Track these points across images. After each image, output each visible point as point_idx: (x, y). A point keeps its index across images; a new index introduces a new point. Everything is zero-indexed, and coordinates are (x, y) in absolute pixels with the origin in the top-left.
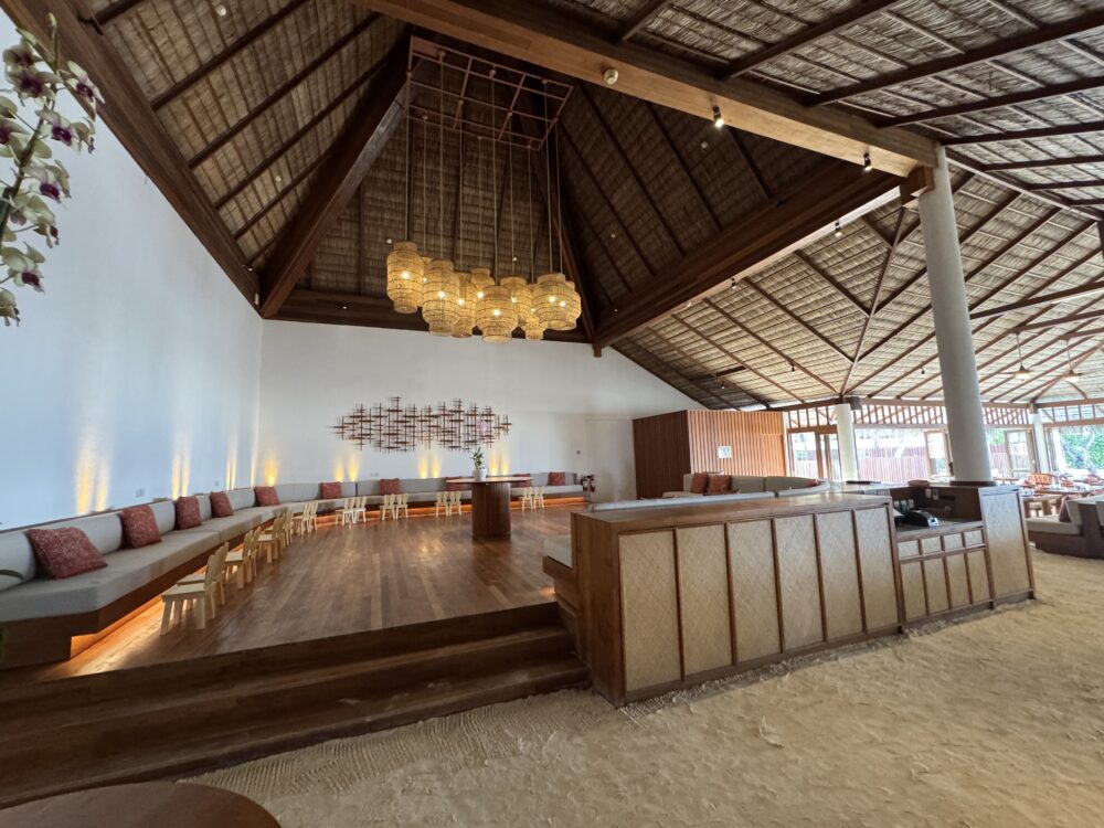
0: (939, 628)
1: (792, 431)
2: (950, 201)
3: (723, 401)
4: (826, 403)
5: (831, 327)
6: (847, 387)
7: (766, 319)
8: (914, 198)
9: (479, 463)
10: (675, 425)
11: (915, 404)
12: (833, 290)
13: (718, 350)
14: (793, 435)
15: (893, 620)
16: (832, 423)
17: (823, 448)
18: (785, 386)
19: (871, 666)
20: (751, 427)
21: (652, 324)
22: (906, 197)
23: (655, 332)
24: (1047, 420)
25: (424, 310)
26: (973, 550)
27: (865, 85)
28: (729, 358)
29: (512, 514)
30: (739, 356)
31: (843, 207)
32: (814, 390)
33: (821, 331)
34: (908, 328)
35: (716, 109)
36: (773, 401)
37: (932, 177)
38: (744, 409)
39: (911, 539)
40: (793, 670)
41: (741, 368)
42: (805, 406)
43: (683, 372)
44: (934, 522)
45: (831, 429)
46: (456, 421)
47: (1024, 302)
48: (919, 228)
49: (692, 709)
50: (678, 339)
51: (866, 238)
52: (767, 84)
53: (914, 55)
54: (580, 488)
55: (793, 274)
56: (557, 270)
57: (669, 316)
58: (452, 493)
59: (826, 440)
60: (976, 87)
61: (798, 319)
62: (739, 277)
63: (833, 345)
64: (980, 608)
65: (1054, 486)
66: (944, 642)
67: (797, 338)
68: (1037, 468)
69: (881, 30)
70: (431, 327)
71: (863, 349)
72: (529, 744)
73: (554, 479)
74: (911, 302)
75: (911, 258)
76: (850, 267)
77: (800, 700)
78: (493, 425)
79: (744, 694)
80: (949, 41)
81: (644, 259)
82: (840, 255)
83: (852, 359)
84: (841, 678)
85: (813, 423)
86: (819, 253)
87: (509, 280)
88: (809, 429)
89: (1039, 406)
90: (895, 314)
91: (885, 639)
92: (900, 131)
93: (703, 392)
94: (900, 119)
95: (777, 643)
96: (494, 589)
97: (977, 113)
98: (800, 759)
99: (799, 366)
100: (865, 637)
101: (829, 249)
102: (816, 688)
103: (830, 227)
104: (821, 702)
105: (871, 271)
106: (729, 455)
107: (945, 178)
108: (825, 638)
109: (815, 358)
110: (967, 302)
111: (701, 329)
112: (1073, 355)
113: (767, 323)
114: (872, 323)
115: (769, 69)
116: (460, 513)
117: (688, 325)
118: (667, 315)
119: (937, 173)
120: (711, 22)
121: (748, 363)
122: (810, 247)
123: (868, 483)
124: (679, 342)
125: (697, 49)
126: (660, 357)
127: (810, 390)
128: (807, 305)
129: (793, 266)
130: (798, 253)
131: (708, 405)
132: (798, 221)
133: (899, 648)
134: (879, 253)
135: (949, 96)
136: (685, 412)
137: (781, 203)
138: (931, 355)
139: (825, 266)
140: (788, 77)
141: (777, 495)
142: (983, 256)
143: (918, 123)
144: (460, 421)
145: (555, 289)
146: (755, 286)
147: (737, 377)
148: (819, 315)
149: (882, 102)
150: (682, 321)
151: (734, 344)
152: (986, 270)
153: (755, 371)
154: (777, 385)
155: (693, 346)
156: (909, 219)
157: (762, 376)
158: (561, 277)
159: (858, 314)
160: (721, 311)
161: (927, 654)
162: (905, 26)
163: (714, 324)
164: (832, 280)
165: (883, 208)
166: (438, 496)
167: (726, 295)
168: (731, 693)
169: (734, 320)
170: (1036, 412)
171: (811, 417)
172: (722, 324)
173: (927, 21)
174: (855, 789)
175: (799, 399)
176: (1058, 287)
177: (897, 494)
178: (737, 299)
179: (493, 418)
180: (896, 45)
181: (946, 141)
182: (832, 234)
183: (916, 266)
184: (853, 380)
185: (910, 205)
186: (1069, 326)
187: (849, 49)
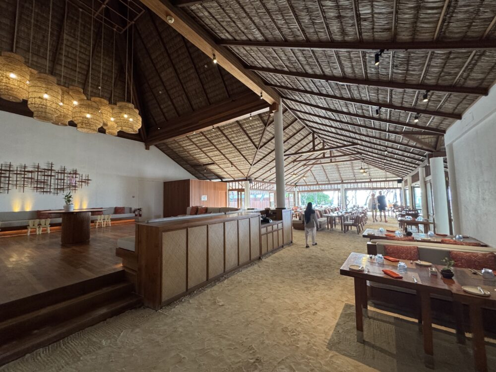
0: (270, 255)
1: (230, 190)
2: (282, 116)
3: (205, 176)
4: (242, 180)
5: (246, 152)
6: (249, 175)
7: (224, 145)
8: (273, 112)
9: (69, 201)
10: (184, 185)
11: (267, 182)
12: (247, 139)
13: (204, 155)
14: (230, 192)
15: (258, 255)
16: (243, 188)
17: (240, 198)
18: (228, 172)
19: (252, 271)
20: (215, 188)
21: (176, 138)
22: (271, 112)
23: (177, 142)
24: (298, 190)
25: (29, 103)
26: (279, 229)
27: (263, 69)
28: (209, 159)
29: (91, 230)
30: (213, 158)
31: (253, 109)
32: (238, 175)
33: (242, 153)
34: (268, 156)
35: (214, 55)
36: (224, 178)
37: (278, 106)
38: (213, 181)
39: (264, 227)
40: (228, 278)
41: (213, 164)
42: (235, 181)
43: (189, 162)
44: (271, 221)
45: (243, 190)
46: (48, 176)
47: (296, 153)
48: (273, 123)
49: (191, 302)
50: (188, 147)
51: (259, 122)
52: (233, 53)
53: (277, 66)
54: (134, 215)
55: (235, 129)
56: (129, 101)
57: (185, 136)
58: (44, 220)
59: (241, 194)
60: (291, 83)
61: (235, 147)
62: (215, 126)
63: (246, 159)
64: (280, 248)
65: (298, 210)
66: (271, 259)
67: (234, 154)
68: (295, 204)
69: (269, 53)
70: (35, 115)
71: (255, 162)
72: (109, 341)
73: (117, 210)
74: (269, 148)
75: (270, 132)
76: (253, 131)
77: (230, 288)
78: (77, 179)
79: (211, 290)
80: (286, 66)
81: (175, 108)
82: (251, 126)
83: (251, 165)
84: (243, 277)
85: (237, 188)
86: (244, 124)
87: (97, 99)
88: (235, 190)
89: (297, 186)
90: (264, 151)
91: (255, 262)
92: (271, 89)
93: (197, 172)
94: (271, 85)
95: (223, 269)
96: (82, 270)
97: (290, 91)
98: (230, 307)
99: (234, 165)
100: (251, 262)
101: (247, 123)
102: (235, 282)
103: (248, 115)
104: (237, 286)
105: (259, 134)
106: (206, 199)
107: (281, 109)
108: (238, 265)
109: (239, 163)
110: (283, 150)
111: (199, 145)
112: (305, 171)
113: (224, 147)
114: (258, 153)
115: (235, 48)
116: (49, 232)
117: (192, 142)
118: (184, 136)
119: (279, 106)
120: (216, 20)
121: (216, 162)
122: (241, 121)
123: (253, 209)
124: (188, 149)
125: (209, 27)
126: (179, 154)
127: (237, 175)
128: (239, 142)
129: (235, 126)
130: (237, 122)
131: (199, 178)
132: (238, 110)
133: (259, 264)
134: (262, 128)
135: (284, 83)
136: (189, 180)
137: (233, 101)
138: (273, 166)
139: (245, 129)
140: (240, 54)
141: (225, 214)
142: (288, 136)
143: (276, 88)
144: (51, 176)
145: (127, 111)
146: (221, 131)
147: (211, 167)
148: (242, 147)
149: (267, 77)
150: (190, 140)
151: (211, 153)
152: (288, 141)
153: (218, 165)
154: (226, 172)
155: (194, 151)
156: (271, 119)
157: (220, 167)
158: (131, 105)
159: (254, 149)
160: (207, 138)
161: (266, 264)
162: (276, 55)
163: (204, 143)
164: (247, 134)
165: (264, 113)
166: (31, 222)
167: (209, 132)
168: (206, 292)
169: (212, 143)
170: (296, 187)
171: (236, 185)
172: (207, 144)
173: (281, 57)
174: (246, 311)
175: (233, 178)
176: (303, 150)
177: (262, 212)
178: (214, 135)
179: (77, 176)
180: (273, 60)
181: (283, 97)
182: (249, 118)
183: (271, 136)
184: (251, 173)
185: (272, 115)
186: (304, 162)
187: (260, 55)
